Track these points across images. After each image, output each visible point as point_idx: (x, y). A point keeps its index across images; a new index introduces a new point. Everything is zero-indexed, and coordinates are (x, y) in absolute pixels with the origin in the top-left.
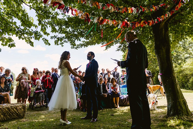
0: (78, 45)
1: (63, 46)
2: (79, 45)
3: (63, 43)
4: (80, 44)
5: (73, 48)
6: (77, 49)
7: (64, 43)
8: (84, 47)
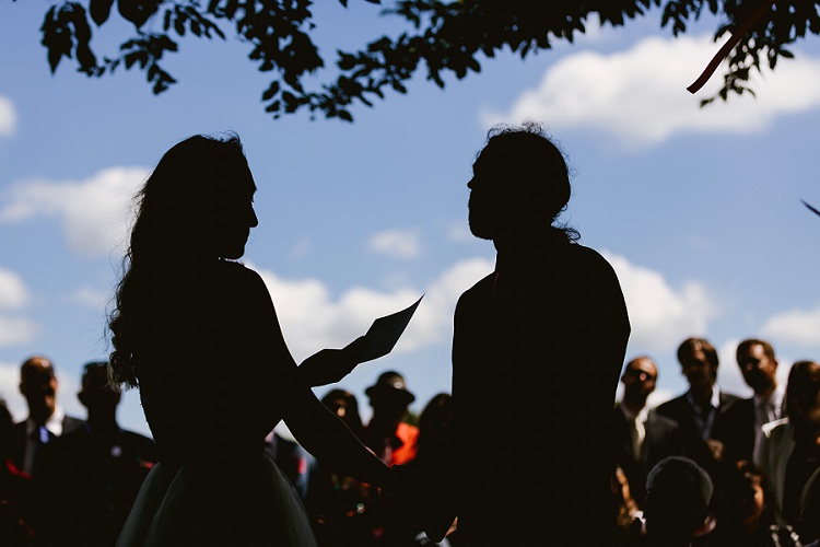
0: (346, 61)
1: (161, 81)
2: (363, 58)
3: (161, 45)
4: (373, 47)
5: (291, 109)
6: (347, 117)
7: (173, 47)
8: (434, 75)
